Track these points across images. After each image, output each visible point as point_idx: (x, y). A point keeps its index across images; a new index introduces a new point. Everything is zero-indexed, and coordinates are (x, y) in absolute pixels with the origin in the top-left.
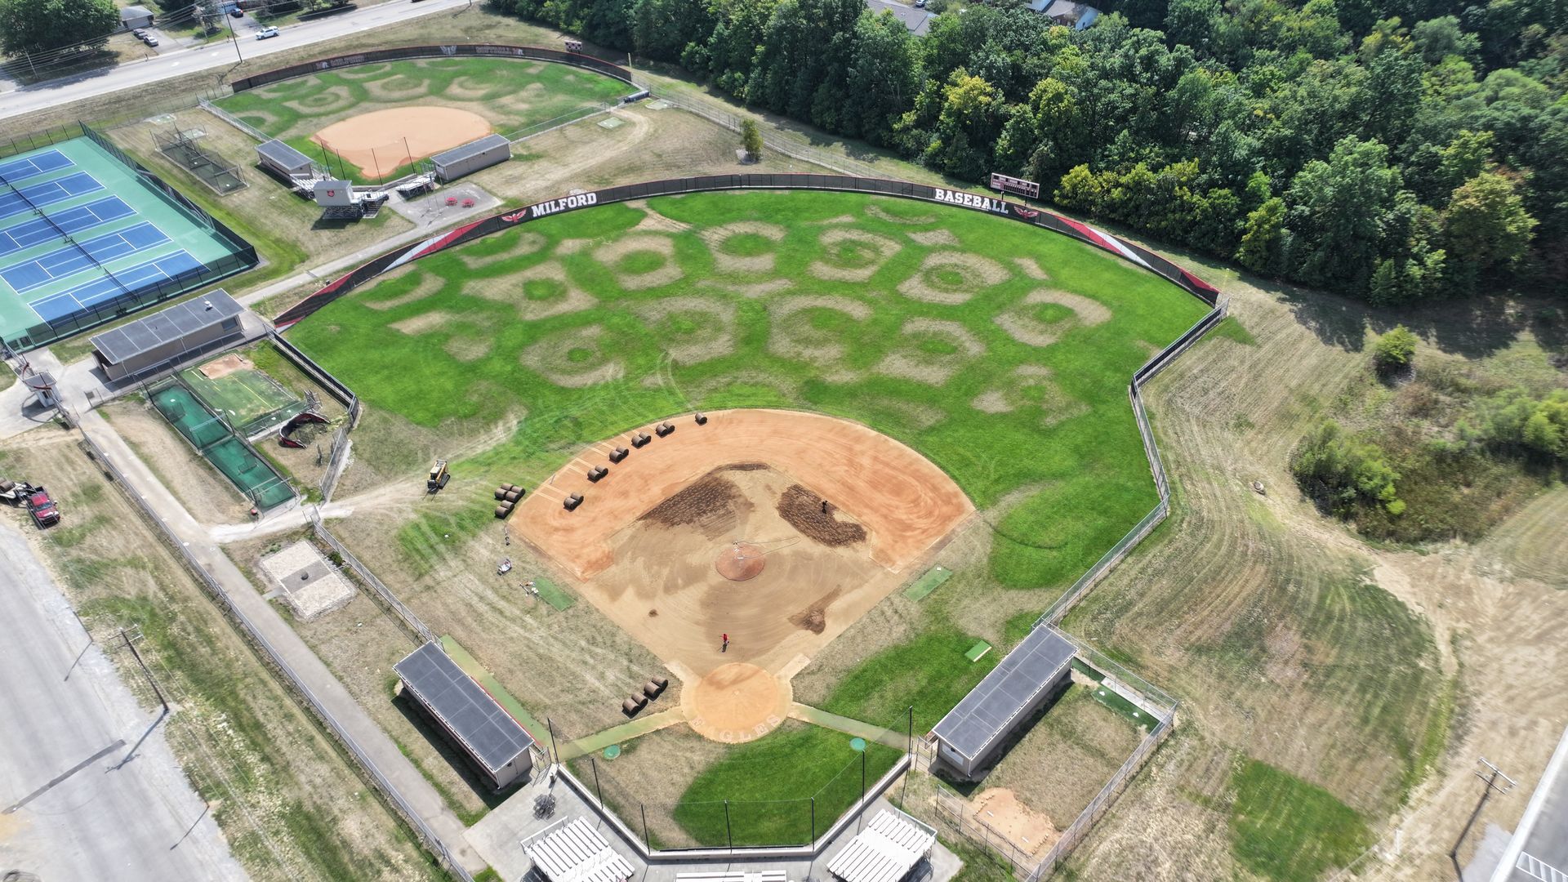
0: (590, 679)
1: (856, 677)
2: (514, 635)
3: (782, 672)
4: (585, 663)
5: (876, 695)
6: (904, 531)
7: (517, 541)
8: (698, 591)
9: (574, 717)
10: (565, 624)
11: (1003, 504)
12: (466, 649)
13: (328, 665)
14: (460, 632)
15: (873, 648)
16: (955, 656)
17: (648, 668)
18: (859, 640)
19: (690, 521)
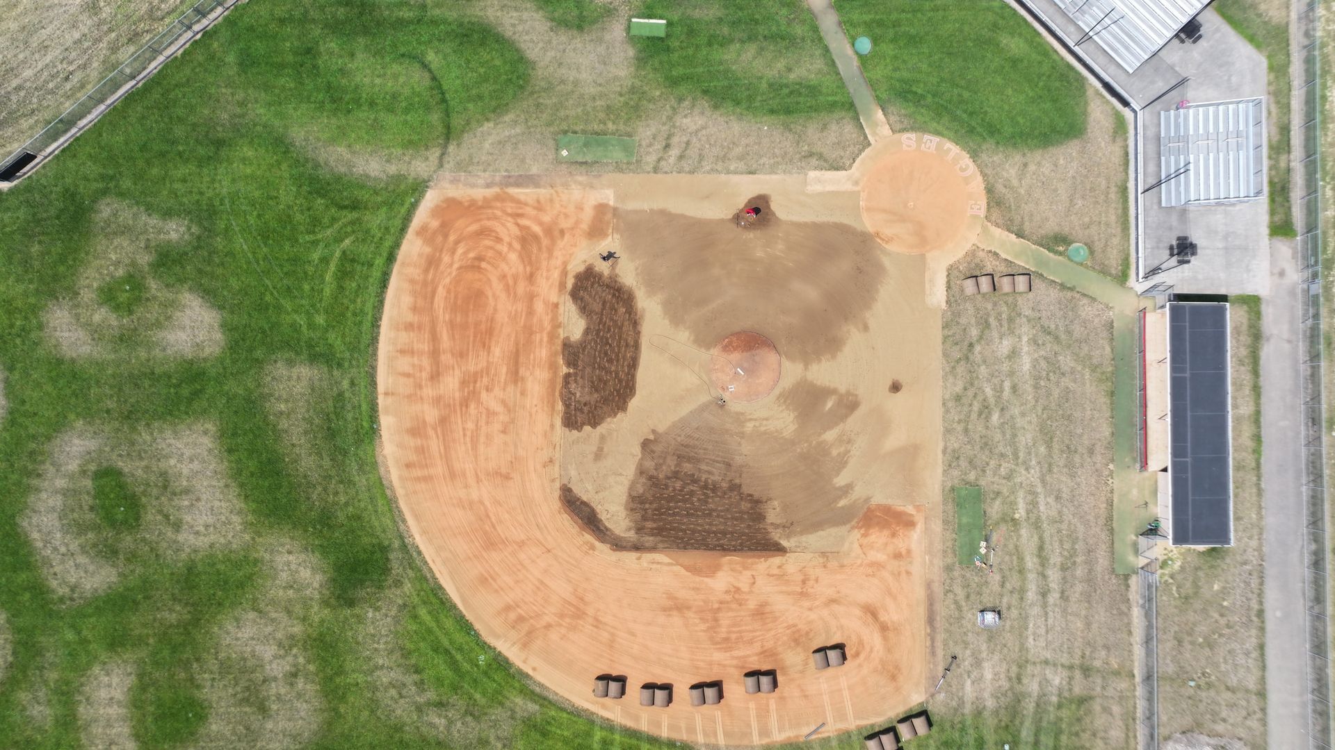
0: (1026, 364)
1: (788, 111)
2: (1051, 500)
3: (848, 187)
4: (1014, 388)
5: (792, 76)
6: (536, 238)
7: (940, 653)
8: (824, 373)
9: (1078, 330)
10: (993, 463)
11: (392, 169)
12: (1112, 531)
13: (1261, 647)
14: (1102, 562)
15: (736, 127)
16: (674, 43)
17: (963, 321)
18: (738, 150)
19: (735, 487)
